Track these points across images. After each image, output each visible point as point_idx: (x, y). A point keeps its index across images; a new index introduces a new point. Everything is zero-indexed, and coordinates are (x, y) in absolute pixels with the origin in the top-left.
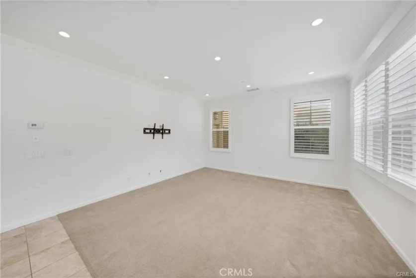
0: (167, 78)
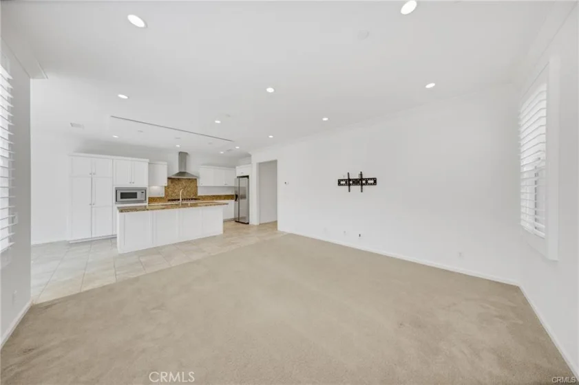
0: (325, 119)
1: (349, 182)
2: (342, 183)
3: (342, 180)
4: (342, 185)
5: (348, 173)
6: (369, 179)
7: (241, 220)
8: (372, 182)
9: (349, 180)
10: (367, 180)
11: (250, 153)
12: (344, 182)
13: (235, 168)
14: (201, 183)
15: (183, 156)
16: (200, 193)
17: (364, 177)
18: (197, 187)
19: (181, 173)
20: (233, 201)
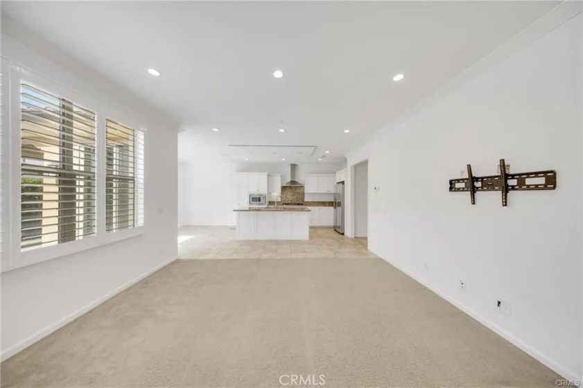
1: (473, 184)
2: (458, 185)
3: (458, 181)
4: (459, 190)
5: (469, 166)
6: (528, 175)
7: (338, 230)
8: (541, 181)
9: (473, 179)
10: (521, 178)
11: (346, 156)
12: (462, 185)
13: (335, 173)
14: (308, 190)
15: (294, 167)
16: (307, 199)
17: (511, 171)
18: (304, 193)
19: (293, 182)
20: (333, 208)
